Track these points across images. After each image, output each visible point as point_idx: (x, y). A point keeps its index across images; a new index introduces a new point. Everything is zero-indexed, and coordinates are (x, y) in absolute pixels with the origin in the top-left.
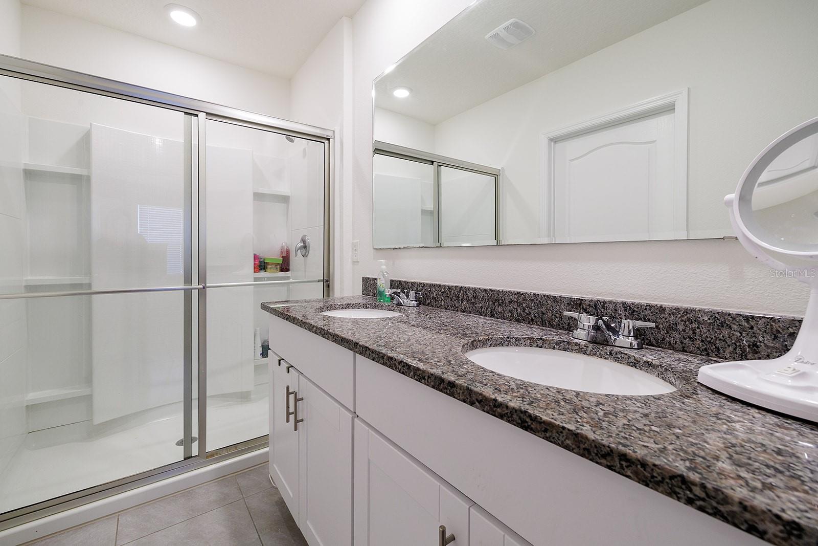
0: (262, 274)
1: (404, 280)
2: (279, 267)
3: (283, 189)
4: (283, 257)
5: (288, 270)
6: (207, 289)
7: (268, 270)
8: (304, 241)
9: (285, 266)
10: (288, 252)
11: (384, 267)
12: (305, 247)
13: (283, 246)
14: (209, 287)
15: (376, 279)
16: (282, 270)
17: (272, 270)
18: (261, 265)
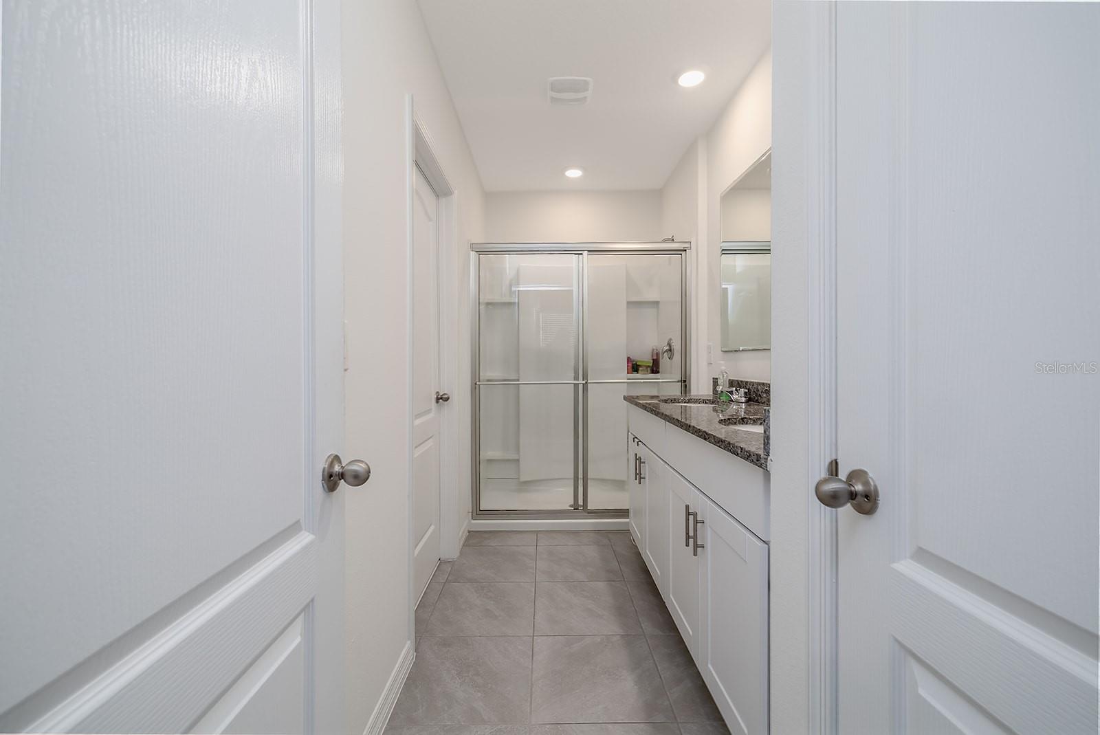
0: (635, 375)
1: (741, 379)
2: (649, 369)
3: (651, 296)
4: (653, 360)
5: (658, 372)
6: (589, 385)
7: (640, 372)
8: (669, 345)
9: (655, 368)
10: (658, 354)
11: (723, 368)
12: (670, 350)
13: (653, 350)
14: (590, 383)
15: (717, 379)
16: (653, 372)
17: (643, 372)
18: (634, 367)
